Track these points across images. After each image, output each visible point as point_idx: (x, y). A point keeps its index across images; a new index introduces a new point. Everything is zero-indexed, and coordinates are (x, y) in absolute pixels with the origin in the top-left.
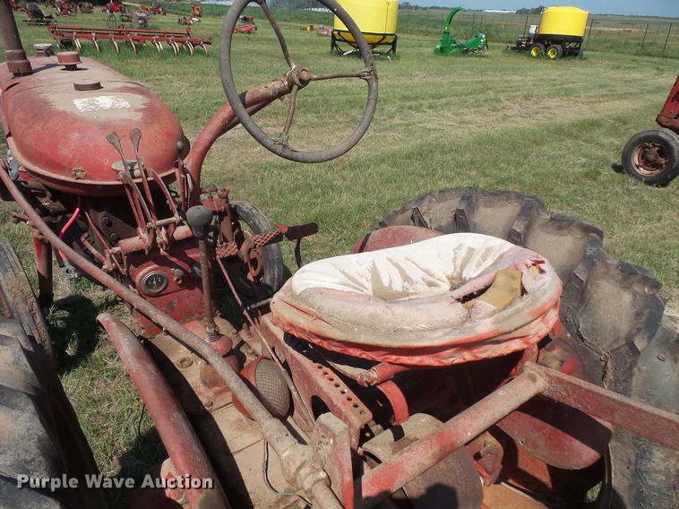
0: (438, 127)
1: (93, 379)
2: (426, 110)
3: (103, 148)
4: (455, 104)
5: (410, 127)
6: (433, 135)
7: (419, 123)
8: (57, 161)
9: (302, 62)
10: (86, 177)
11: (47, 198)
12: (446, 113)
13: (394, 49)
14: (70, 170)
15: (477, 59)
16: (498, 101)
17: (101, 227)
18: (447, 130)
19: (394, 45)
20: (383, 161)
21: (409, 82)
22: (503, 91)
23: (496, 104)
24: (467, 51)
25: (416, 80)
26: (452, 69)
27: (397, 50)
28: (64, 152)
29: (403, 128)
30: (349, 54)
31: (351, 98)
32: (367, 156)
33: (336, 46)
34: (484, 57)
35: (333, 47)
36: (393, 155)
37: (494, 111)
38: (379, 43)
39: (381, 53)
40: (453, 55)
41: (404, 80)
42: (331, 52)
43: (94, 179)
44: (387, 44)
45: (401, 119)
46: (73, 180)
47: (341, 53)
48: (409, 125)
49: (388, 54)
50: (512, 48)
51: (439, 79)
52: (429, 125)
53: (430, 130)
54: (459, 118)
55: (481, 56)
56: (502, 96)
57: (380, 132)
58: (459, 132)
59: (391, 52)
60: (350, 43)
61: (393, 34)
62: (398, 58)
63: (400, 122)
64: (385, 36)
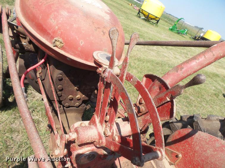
0: (168, 56)
1: (15, 118)
2: (165, 48)
3: (83, 32)
4: (174, 50)
5: (159, 52)
6: (166, 59)
7: (162, 52)
8: (44, 26)
9: (127, 15)
10: (62, 48)
11: (26, 41)
12: (171, 52)
13: (157, 23)
14: (52, 38)
15: (182, 37)
16: (187, 54)
17: (54, 79)
18: (171, 58)
19: (158, 21)
20: (149, 62)
21: (160, 36)
22: (189, 52)
23: (187, 55)
24: (179, 33)
25: (162, 36)
26: (174, 37)
27: (158, 24)
28: (53, 22)
29: (156, 52)
30: (142, 19)
31: (141, 34)
32: (143, 57)
33: (139, 14)
34: (184, 37)
35: (138, 14)
36: (152, 61)
37: (186, 57)
38: (153, 19)
39: (153, 23)
40: (174, 32)
41: (158, 35)
42: (137, 16)
43: (67, 52)
44: (156, 20)
45: (156, 48)
46: (51, 46)
47: (140, 17)
48: (158, 51)
49: (155, 23)
50: (193, 38)
51: (170, 39)
52: (165, 54)
53: (165, 56)
54: (174, 56)
55: (183, 37)
56: (189, 53)
57: (149, 50)
58: (174, 61)
59: (156, 23)
60: (144, 15)
61: (159, 18)
62: (158, 26)
63: (156, 49)
64: (156, 17)
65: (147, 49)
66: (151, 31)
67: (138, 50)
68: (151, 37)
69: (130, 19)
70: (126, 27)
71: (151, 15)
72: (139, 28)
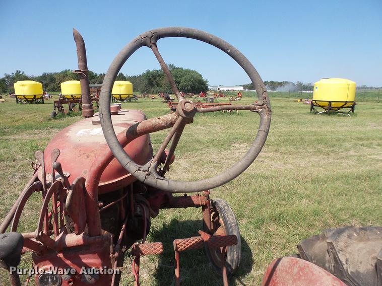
2: (375, 147)
7: (370, 155)
9: (291, 117)
13: (353, 110)
19: (353, 108)
20: (338, 179)
21: (363, 129)
25: (368, 128)
27: (355, 111)
29: (356, 158)
30: (321, 114)
31: (319, 138)
32: (326, 175)
33: (314, 109)
35: (311, 110)
38: (342, 107)
39: (343, 113)
41: (359, 128)
42: (310, 113)
44: (348, 107)
47: (316, 113)
48: (361, 156)
49: (348, 113)
52: (377, 157)
53: (378, 160)
57: (338, 159)
59: (351, 112)
60: (323, 107)
61: (352, 102)
62: (356, 115)
63: (354, 154)
64: (346, 103)
65: (334, 159)
66: (340, 126)
67: (313, 166)
68: (341, 137)
69: (296, 123)
70: (288, 136)
71: (335, 103)
72: (316, 129)
